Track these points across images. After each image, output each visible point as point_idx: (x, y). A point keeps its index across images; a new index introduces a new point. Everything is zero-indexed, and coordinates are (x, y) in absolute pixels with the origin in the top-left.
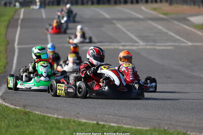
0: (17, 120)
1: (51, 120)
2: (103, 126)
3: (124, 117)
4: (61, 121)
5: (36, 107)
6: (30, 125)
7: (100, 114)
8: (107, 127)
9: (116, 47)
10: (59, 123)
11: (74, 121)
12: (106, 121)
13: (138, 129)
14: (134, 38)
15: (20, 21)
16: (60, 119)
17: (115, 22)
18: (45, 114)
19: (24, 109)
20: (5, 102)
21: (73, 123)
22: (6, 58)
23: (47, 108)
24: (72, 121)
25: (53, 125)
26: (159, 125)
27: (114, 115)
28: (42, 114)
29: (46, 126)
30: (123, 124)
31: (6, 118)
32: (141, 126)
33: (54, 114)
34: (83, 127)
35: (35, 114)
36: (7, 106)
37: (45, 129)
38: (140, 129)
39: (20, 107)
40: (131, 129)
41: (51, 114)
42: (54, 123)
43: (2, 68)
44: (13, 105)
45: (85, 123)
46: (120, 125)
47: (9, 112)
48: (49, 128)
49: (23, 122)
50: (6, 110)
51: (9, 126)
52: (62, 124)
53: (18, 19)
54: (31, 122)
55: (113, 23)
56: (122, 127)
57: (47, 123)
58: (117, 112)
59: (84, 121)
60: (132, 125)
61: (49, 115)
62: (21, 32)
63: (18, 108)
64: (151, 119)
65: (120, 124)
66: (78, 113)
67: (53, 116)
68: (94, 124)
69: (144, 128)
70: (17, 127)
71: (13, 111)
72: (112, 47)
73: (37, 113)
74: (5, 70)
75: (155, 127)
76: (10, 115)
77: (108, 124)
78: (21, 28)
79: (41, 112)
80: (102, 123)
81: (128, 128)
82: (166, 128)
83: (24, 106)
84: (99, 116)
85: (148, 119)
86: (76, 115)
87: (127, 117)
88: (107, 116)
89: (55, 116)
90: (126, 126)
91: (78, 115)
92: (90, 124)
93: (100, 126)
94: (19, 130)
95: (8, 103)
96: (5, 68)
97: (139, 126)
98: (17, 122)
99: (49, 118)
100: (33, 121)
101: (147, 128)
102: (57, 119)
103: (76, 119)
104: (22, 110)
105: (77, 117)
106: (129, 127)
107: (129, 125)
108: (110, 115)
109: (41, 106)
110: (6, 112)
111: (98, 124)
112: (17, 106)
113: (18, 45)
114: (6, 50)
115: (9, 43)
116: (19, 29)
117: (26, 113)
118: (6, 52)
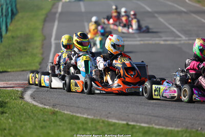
0: (44, 121)
1: (79, 120)
2: (134, 127)
3: (157, 116)
4: (90, 121)
5: (66, 106)
6: (57, 125)
7: (132, 114)
8: (137, 127)
10: (87, 123)
11: (103, 122)
12: (137, 122)
13: (169, 130)
15: (57, 15)
16: (90, 119)
17: (156, 15)
18: (74, 114)
19: (52, 109)
20: (34, 101)
21: (101, 124)
22: (42, 54)
23: (78, 107)
24: (101, 121)
25: (81, 126)
26: (192, 125)
27: (146, 115)
28: (72, 114)
29: (74, 126)
30: (155, 125)
31: (33, 118)
33: (84, 114)
34: (112, 128)
35: (64, 113)
36: (35, 106)
37: (72, 130)
38: (171, 130)
39: (49, 106)
40: (162, 129)
41: (80, 113)
42: (83, 124)
43: (37, 65)
44: (42, 104)
45: (114, 124)
46: (151, 126)
47: (36, 111)
48: (76, 129)
49: (50, 123)
50: (34, 109)
51: (35, 127)
52: (90, 125)
53: (55, 13)
54: (58, 123)
56: (153, 127)
57: (75, 123)
58: (150, 112)
59: (114, 121)
60: (164, 126)
61: (79, 115)
62: (58, 26)
64: (185, 119)
65: (152, 124)
66: (110, 113)
67: (82, 116)
68: (124, 124)
69: (176, 129)
70: (42, 128)
71: (41, 110)
72: (154, 42)
73: (66, 112)
74: (39, 67)
75: (187, 128)
76: (37, 115)
77: (138, 124)
79: (71, 112)
80: (132, 123)
81: (159, 129)
82: (200, 129)
83: (54, 106)
84: (131, 116)
85: (182, 118)
86: (106, 115)
87: (160, 117)
88: (139, 116)
89: (85, 116)
90: (157, 127)
91: (109, 115)
92: (119, 124)
93: (131, 127)
94: (45, 131)
95: (38, 102)
96: (40, 64)
97: (171, 127)
98: (44, 123)
99: (78, 117)
100: (60, 121)
101: (179, 129)
102: (86, 119)
103: (106, 119)
105: (108, 117)
106: (161, 127)
107: (161, 125)
108: (143, 115)
109: (72, 105)
110: (34, 112)
111: (128, 124)
112: (47, 106)
113: (55, 39)
114: (43, 45)
115: (46, 38)
116: (56, 23)
117: (54, 113)
118: (42, 48)
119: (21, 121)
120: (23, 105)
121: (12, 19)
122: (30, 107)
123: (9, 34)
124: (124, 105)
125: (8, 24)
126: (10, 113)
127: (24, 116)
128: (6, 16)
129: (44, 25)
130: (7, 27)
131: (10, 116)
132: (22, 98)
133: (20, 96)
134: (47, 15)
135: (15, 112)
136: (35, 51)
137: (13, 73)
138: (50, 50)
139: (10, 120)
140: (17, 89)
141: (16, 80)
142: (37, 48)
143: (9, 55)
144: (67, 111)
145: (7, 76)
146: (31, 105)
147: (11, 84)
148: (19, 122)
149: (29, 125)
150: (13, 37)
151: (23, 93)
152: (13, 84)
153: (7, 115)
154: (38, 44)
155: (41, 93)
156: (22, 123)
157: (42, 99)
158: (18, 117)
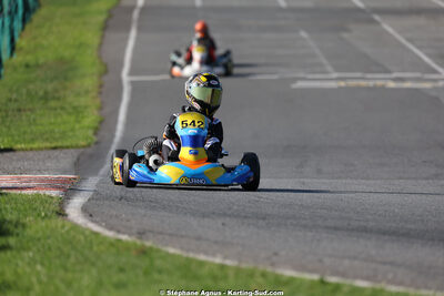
0: (122, 270)
1: (206, 270)
2: (337, 287)
3: (391, 264)
5: (171, 235)
7: (331, 256)
8: (345, 289)
9: (379, 83)
10: (226, 277)
11: (264, 275)
12: (343, 275)
14: (426, 59)
15: (136, 14)
17: (377, 17)
18: (191, 255)
19: (139, 242)
20: (93, 221)
21: (260, 280)
22: (100, 108)
23: (199, 238)
24: (258, 273)
25: (210, 283)
27: (366, 260)
28: (185, 254)
30: (388, 283)
31: (93, 264)
32: (430, 289)
33: (214, 255)
35: (168, 254)
36: (96, 234)
39: (130, 235)
41: (206, 253)
42: (215, 278)
43: (90, 132)
44: (111, 229)
45: (291, 281)
46: (378, 286)
47: (102, 247)
51: (100, 284)
53: (131, 9)
54: (156, 276)
55: (373, 21)
56: (382, 290)
57: (196, 277)
59: (289, 273)
60: (410, 286)
61: (202, 257)
62: (138, 40)
63: (124, 237)
65: (380, 282)
66: (276, 254)
67: (211, 259)
68: (312, 281)
70: (120, 286)
71: (112, 244)
72: (371, 83)
73: (172, 250)
74: (95, 139)
76: (103, 257)
77: (348, 282)
78: (140, 29)
79: (182, 248)
80: (333, 280)
83: (141, 234)
84: (327, 261)
86: (269, 259)
88: (346, 262)
89: (218, 260)
90: (393, 289)
91: (275, 258)
92: (302, 281)
93: (329, 288)
95: (100, 225)
96: (95, 134)
98: (122, 277)
99: (202, 264)
100: (160, 272)
102: (222, 267)
103: (269, 269)
104: (135, 244)
105: (273, 264)
106: (401, 289)
107: (400, 284)
108: (355, 258)
109: (184, 233)
110: (95, 248)
111: (322, 282)
112: (124, 233)
113: (132, 73)
114: (101, 86)
115: (108, 70)
116: (133, 33)
117: (144, 252)
118: (100, 93)
119: (66, 270)
120: (68, 232)
121: (24, 21)
122: (86, 237)
123: (17, 58)
124: (310, 234)
125: (16, 34)
126: (39, 250)
127: (72, 260)
128: (10, 13)
129: (103, 37)
130: (12, 40)
131: (38, 258)
132: (61, 213)
133: (58, 209)
134: (110, 14)
135: (50, 249)
136: (83, 101)
137: (31, 154)
138: (119, 99)
139: (39, 267)
140: (48, 193)
141: (40, 171)
142: (87, 92)
143: (19, 110)
144: (174, 247)
145: (18, 160)
146: (87, 233)
147: (30, 181)
148: (61, 273)
149: (86, 280)
150: (27, 66)
151: (62, 203)
152: (35, 180)
153: (31, 254)
154: (89, 83)
155: (107, 202)
156: (70, 275)
157: (111, 217)
158: (58, 262)
